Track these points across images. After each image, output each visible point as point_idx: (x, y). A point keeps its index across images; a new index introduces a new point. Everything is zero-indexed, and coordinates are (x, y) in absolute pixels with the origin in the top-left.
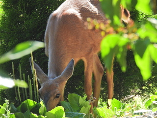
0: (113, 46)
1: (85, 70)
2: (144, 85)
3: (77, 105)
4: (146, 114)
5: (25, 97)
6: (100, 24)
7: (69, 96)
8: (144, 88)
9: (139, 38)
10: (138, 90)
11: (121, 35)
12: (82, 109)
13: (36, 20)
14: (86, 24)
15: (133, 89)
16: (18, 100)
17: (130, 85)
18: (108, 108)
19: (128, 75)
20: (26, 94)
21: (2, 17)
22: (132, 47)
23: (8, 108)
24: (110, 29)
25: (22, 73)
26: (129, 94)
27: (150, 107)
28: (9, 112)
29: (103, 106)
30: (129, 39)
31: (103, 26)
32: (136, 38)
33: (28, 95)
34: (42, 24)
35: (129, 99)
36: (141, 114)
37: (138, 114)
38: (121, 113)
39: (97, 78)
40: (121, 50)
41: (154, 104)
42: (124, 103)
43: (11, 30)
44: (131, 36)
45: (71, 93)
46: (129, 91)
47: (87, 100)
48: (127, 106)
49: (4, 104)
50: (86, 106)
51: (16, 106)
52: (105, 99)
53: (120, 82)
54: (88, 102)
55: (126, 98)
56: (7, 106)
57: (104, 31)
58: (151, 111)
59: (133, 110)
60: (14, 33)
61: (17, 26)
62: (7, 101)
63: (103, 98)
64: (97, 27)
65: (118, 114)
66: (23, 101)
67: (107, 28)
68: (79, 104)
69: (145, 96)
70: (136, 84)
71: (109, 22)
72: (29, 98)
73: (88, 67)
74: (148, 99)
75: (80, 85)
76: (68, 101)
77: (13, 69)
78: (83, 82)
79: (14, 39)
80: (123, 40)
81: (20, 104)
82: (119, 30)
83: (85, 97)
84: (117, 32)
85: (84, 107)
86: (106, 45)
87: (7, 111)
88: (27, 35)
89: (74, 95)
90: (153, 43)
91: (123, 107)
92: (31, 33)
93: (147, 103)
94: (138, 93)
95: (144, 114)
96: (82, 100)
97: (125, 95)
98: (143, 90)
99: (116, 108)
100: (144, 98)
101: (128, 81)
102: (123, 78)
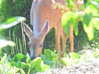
0: (69, 19)
2: (92, 43)
3: (50, 56)
4: (94, 62)
5: (17, 52)
6: (61, 5)
7: (45, 51)
8: (92, 45)
9: (86, 14)
10: (89, 47)
11: (75, 12)
12: (53, 59)
13: (23, 3)
14: (52, 5)
15: (86, 46)
16: (13, 54)
18: (69, 58)
19: (82, 37)
20: (18, 50)
21: (2, 2)
22: (82, 19)
24: (67, 9)
26: (83, 49)
27: (96, 57)
28: (7, 62)
29: (66, 57)
30: (79, 15)
31: (63, 7)
32: (84, 14)
34: (27, 6)
35: (83, 52)
36: (91, 61)
37: (89, 61)
38: (78, 61)
39: (63, 40)
40: (75, 21)
42: (80, 55)
43: (8, 10)
44: (81, 13)
45: (47, 49)
46: (83, 47)
47: (56, 53)
48: (82, 56)
49: (4, 57)
50: (56, 57)
51: (12, 57)
52: (68, 53)
53: (77, 42)
54: (57, 55)
55: (81, 52)
56: (6, 58)
57: (64, 10)
58: (97, 59)
59: (85, 59)
60: (10, 12)
61: (12, 7)
62: (5, 55)
63: (67, 52)
64: (59, 7)
65: (76, 62)
66: (16, 54)
67: (65, 8)
68: (51, 56)
70: (87, 43)
71: (67, 4)
72: (20, 53)
73: (58, 32)
74: (95, 52)
75: (52, 44)
76: (44, 54)
77: (10, 34)
79: (10, 16)
80: (76, 15)
81: (14, 56)
82: (73, 9)
83: (55, 51)
84: (72, 10)
85: (54, 58)
86: (65, 18)
88: (18, 13)
90: (95, 17)
91: (79, 58)
92: (20, 11)
93: (94, 55)
94: (89, 49)
95: (92, 62)
96: (53, 53)
97: (80, 50)
98: (92, 47)
99: (75, 58)
100: (92, 51)
101: (82, 41)
102: (79, 39)
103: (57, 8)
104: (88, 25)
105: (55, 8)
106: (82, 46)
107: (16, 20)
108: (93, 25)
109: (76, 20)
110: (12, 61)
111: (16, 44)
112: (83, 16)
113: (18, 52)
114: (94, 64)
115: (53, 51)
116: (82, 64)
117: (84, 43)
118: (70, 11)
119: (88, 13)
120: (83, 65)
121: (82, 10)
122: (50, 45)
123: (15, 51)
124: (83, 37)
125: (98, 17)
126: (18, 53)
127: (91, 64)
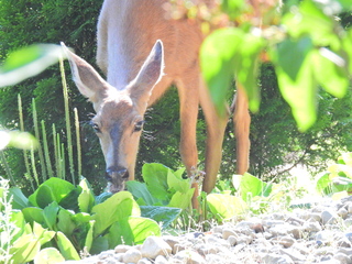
0: (228, 54)
1: (181, 110)
2: (313, 142)
3: (162, 188)
4: (319, 207)
5: (47, 172)
6: (198, 6)
7: (144, 168)
8: (314, 147)
9: (288, 36)
10: (301, 153)
11: (247, 30)
12: (174, 197)
15: (290, 150)
16: (31, 180)
17: (282, 143)
18: (233, 194)
19: (276, 120)
20: (49, 165)
22: (272, 56)
23: (8, 198)
24: (221, 18)
25: (39, 120)
26: (281, 162)
27: (327, 191)
28: (9, 207)
29: (221, 189)
30: (265, 38)
31: (204, 12)
32: (280, 37)
33: (54, 169)
34: (83, 8)
35: (280, 174)
36: (308, 206)
37: (301, 206)
38: (262, 205)
40: (247, 63)
41: (337, 184)
42: (269, 183)
43: (13, 24)
44: (269, 32)
45: (150, 161)
46: (280, 154)
47: (184, 177)
48: (277, 188)
50: (183, 191)
51: (27, 193)
52: (226, 175)
53: (259, 135)
54: (188, 182)
55: (274, 172)
56: (5, 195)
57: (209, 22)
58: (330, 199)
59: (289, 199)
60: (20, 30)
61: (27, 14)
62: (4, 182)
63: (223, 173)
64: (193, 13)
65: (257, 207)
66: (41, 182)
67: (213, 15)
68: (166, 187)
69: (316, 166)
70: (296, 140)
72: (55, 175)
74: (324, 173)
75: (171, 144)
76: (142, 180)
77: (20, 109)
78: (178, 136)
80: (253, 39)
81: (36, 188)
82: (242, 19)
83: (181, 170)
84: (237, 24)
85: (178, 193)
86: (214, 51)
87: (5, 204)
88: (49, 34)
89: (156, 165)
90: (319, 47)
91: (268, 192)
92: (57, 28)
93: (320, 182)
94: (302, 160)
95: (313, 207)
96: (173, 177)
97: (271, 165)
98: (313, 153)
99: (250, 193)
100: (314, 170)
101: (277, 133)
102: (267, 128)
103: (185, 17)
104: (293, 76)
105: (176, 14)
106: (277, 152)
107: (39, 57)
108: (313, 77)
109: (253, 57)
110: (30, 205)
111: (42, 144)
112: (278, 45)
113: (51, 172)
114: (320, 215)
115: (175, 170)
116: (276, 217)
117: (284, 142)
118: (230, 25)
119: (295, 33)
120: (282, 218)
121: (272, 23)
122: (164, 147)
123: (39, 168)
124: (280, 119)
125: (328, 47)
126: (48, 178)
127: (310, 216)
